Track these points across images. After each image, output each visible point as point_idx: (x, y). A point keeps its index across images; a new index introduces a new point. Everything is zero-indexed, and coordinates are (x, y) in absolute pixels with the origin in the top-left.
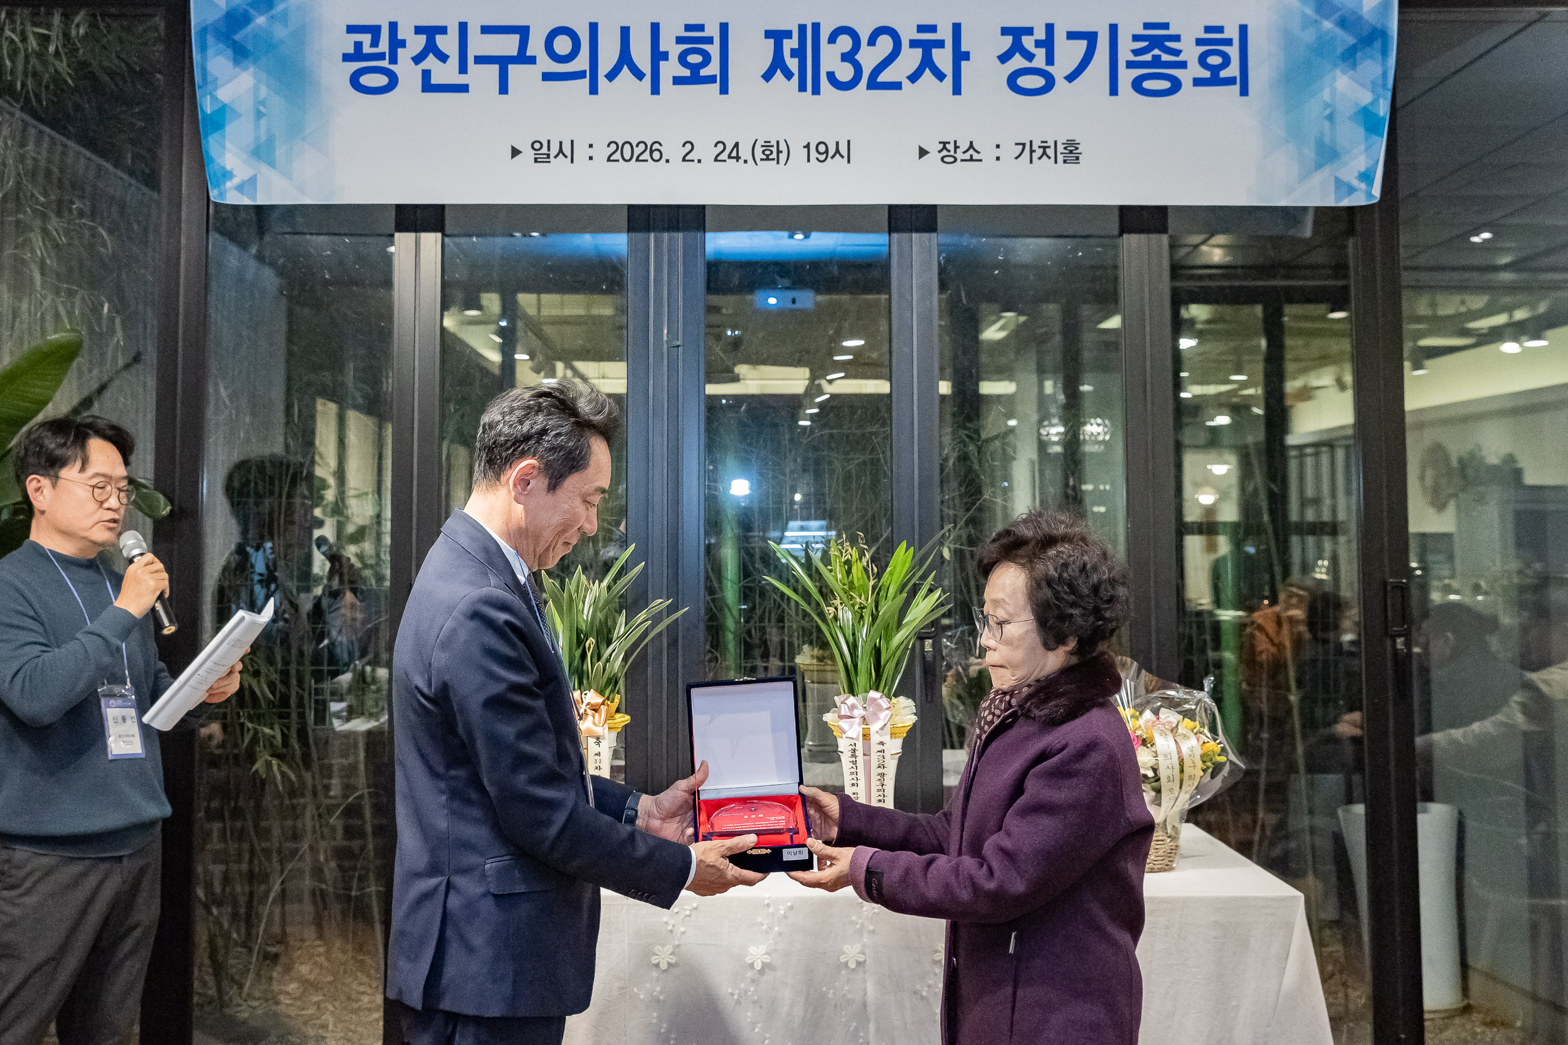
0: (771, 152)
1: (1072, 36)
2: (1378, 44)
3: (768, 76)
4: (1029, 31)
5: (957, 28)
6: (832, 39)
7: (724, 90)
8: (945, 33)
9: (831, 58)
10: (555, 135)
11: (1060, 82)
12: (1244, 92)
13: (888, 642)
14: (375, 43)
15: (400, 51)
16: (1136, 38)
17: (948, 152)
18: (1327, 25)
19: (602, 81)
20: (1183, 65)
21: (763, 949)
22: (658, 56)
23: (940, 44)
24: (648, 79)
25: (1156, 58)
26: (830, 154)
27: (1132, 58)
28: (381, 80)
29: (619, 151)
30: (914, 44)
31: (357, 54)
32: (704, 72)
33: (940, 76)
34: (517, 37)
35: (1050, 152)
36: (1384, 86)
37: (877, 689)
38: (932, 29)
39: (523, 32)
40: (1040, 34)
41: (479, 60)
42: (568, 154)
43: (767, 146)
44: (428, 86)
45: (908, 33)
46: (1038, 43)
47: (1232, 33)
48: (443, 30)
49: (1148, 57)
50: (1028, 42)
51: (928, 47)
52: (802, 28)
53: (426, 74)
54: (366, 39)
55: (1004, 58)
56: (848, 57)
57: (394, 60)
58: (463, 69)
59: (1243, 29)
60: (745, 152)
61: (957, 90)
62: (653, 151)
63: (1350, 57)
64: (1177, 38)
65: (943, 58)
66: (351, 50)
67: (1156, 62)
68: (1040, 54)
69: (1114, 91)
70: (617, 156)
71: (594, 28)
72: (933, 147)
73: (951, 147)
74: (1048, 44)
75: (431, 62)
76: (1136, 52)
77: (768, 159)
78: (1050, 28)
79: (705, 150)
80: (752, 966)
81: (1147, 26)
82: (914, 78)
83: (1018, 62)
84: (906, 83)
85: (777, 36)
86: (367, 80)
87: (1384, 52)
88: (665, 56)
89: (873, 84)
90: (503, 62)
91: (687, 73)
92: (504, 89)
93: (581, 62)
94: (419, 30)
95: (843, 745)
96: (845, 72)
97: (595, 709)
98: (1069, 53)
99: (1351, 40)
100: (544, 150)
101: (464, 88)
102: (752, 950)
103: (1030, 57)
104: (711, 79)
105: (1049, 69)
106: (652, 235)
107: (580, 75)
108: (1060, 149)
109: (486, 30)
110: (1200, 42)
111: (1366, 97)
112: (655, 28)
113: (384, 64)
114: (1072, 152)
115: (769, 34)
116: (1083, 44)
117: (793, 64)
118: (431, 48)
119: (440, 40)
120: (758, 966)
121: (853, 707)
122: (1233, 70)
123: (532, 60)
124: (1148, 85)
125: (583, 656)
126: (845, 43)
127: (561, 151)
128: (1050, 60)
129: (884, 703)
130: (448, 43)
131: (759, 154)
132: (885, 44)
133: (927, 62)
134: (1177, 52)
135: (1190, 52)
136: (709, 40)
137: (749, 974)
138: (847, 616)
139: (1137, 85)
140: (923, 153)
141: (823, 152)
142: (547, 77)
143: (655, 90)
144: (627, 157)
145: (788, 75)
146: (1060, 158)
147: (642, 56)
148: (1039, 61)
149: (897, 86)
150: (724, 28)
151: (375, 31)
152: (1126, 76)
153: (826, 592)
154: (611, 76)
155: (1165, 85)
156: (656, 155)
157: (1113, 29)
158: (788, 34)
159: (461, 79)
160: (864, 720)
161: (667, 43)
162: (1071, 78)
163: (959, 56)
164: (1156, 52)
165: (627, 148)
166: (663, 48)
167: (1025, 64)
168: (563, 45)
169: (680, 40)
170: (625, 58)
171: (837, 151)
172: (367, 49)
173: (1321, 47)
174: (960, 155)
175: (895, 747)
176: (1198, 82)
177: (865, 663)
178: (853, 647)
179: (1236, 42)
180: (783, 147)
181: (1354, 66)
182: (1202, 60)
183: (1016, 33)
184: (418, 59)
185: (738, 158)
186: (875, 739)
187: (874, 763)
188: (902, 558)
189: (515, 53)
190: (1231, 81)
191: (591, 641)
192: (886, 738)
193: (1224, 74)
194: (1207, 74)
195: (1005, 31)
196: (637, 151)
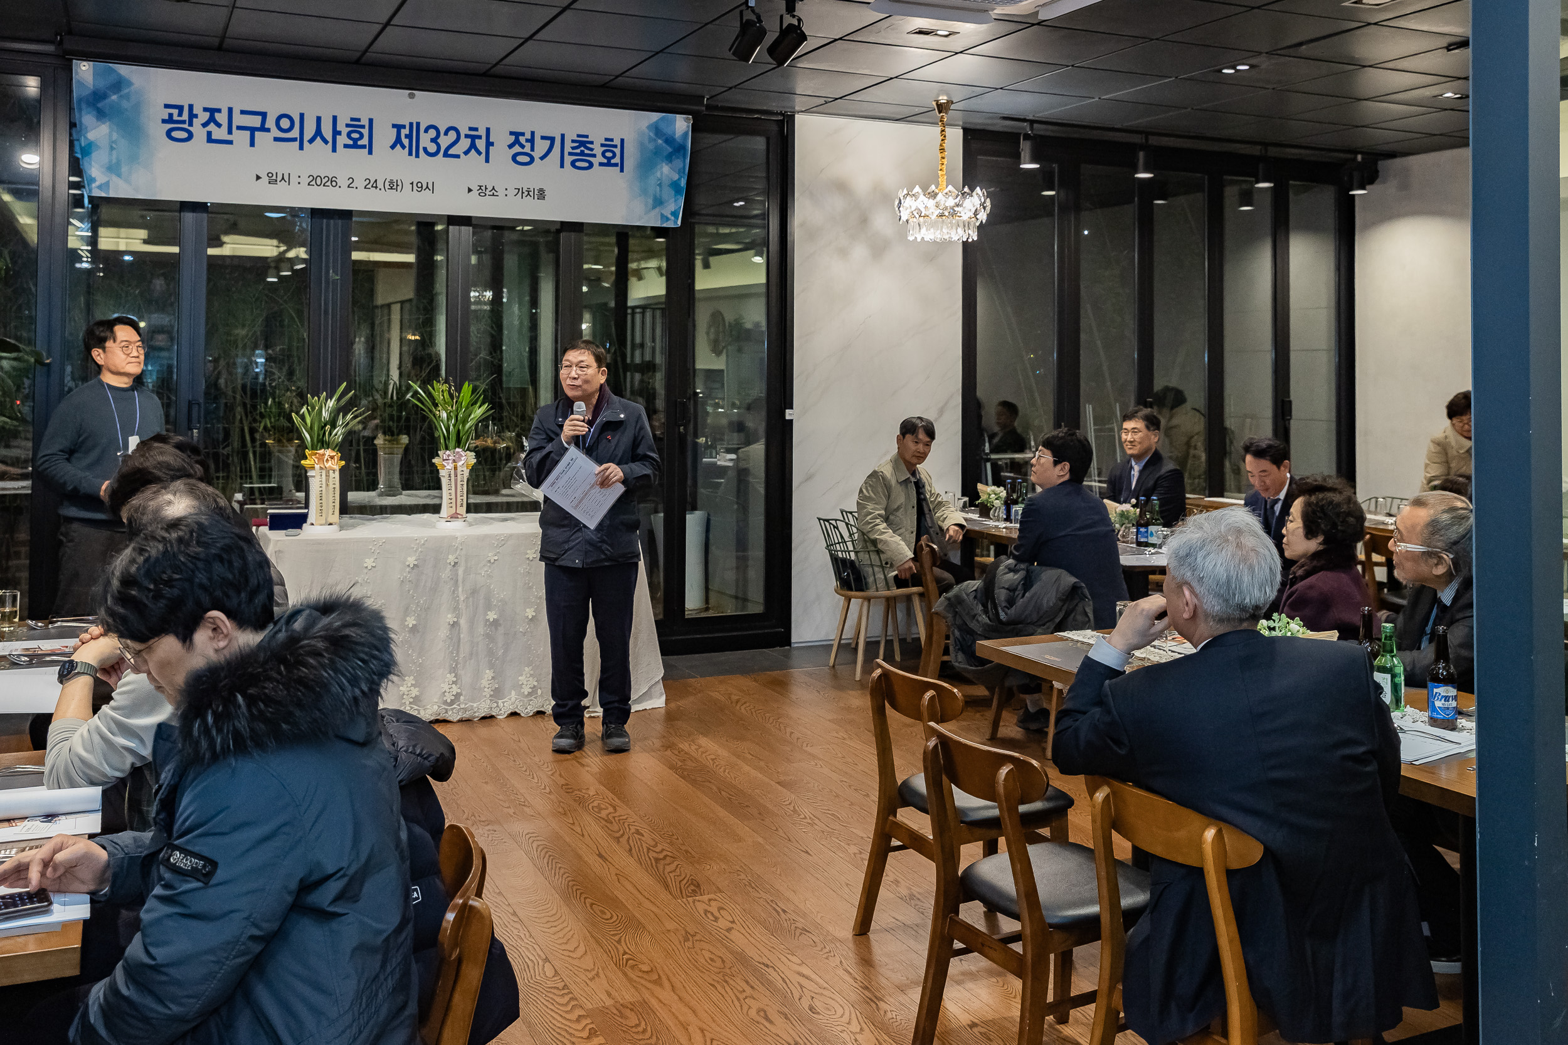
0: (393, 185)
1: (543, 138)
2: (682, 152)
3: (393, 147)
4: (523, 134)
5: (488, 130)
6: (426, 131)
7: (370, 152)
8: (482, 132)
9: (425, 140)
10: (280, 169)
11: (537, 160)
12: (622, 170)
13: (464, 426)
14: (180, 114)
15: (194, 120)
16: (573, 141)
17: (482, 190)
18: (660, 141)
19: (306, 143)
20: (594, 156)
21: (414, 558)
22: (336, 133)
23: (480, 137)
24: (330, 144)
25: (582, 152)
26: (424, 187)
27: (571, 151)
28: (184, 135)
29: (314, 180)
30: (467, 136)
31: (170, 120)
32: (360, 143)
33: (479, 153)
34: (260, 118)
35: (532, 194)
36: (684, 173)
37: (459, 447)
38: (476, 129)
39: (264, 115)
40: (528, 136)
41: (239, 128)
42: (287, 180)
43: (391, 182)
44: (210, 139)
45: (464, 131)
46: (527, 140)
47: (617, 142)
48: (219, 111)
49: (578, 151)
50: (522, 139)
51: (473, 138)
52: (411, 124)
53: (209, 134)
54: (175, 112)
55: (511, 146)
56: (434, 140)
57: (191, 124)
58: (230, 132)
59: (622, 141)
60: (380, 184)
61: (487, 161)
62: (333, 181)
63: (669, 158)
64: (592, 143)
65: (481, 144)
66: (167, 118)
67: (582, 154)
68: (528, 145)
69: (562, 166)
70: (313, 183)
71: (302, 116)
72: (475, 188)
73: (483, 188)
74: (532, 141)
75: (212, 127)
76: (573, 148)
77: (392, 188)
78: (533, 133)
79: (360, 183)
80: (409, 566)
81: (579, 136)
82: (466, 153)
83: (517, 149)
84: (462, 155)
85: (399, 127)
86: (176, 134)
87: (684, 157)
88: (340, 133)
89: (446, 155)
90: (252, 130)
91: (351, 142)
92: (252, 144)
93: (295, 133)
94: (205, 110)
95: (442, 473)
96: (432, 148)
97: (332, 457)
98: (541, 146)
99: (670, 150)
100: (274, 177)
101: (230, 142)
102: (409, 559)
103: (523, 146)
104: (364, 147)
105: (532, 153)
106: (325, 221)
107: (294, 140)
108: (536, 192)
109: (243, 112)
110: (602, 145)
111: (676, 177)
112: (335, 118)
113: (186, 126)
114: (541, 194)
115: (394, 126)
116: (548, 142)
117: (406, 142)
118: (212, 119)
119: (217, 115)
120: (412, 566)
121: (449, 456)
122: (617, 160)
123: (268, 130)
124: (578, 164)
125: (324, 433)
126: (432, 133)
127: (283, 178)
128: (532, 149)
129: (463, 453)
130: (222, 118)
131: (387, 186)
132: (452, 135)
133: (473, 146)
134: (592, 150)
135: (598, 150)
136: (363, 127)
137: (408, 569)
138: (444, 415)
139: (573, 164)
140: (470, 190)
141: (420, 187)
142: (276, 139)
143: (334, 150)
144: (319, 183)
145: (403, 147)
146: (536, 197)
147: (327, 132)
148: (527, 149)
149: (458, 156)
150: (371, 121)
151: (180, 108)
152: (568, 159)
153: (436, 405)
154: (311, 141)
155: (586, 165)
156: (334, 184)
157: (563, 136)
158: (404, 127)
159: (229, 138)
160: (454, 461)
161: (341, 127)
162: (542, 158)
163: (489, 144)
164: (582, 148)
165: (319, 178)
166: (338, 129)
167: (521, 150)
168: (285, 124)
169: (348, 126)
170: (318, 133)
171: (427, 187)
172: (175, 117)
173: (657, 152)
174: (488, 193)
175: (466, 473)
176: (601, 164)
177: (453, 437)
178: (448, 430)
179: (619, 146)
180: (399, 183)
181: (671, 162)
182: (603, 154)
183: (517, 135)
184: (205, 125)
185: (376, 187)
186: (459, 469)
187: (459, 480)
188: (467, 388)
189: (259, 125)
190: (616, 165)
191: (328, 427)
192: (465, 469)
193: (613, 161)
194: (605, 161)
195: (512, 133)
196: (323, 182)
